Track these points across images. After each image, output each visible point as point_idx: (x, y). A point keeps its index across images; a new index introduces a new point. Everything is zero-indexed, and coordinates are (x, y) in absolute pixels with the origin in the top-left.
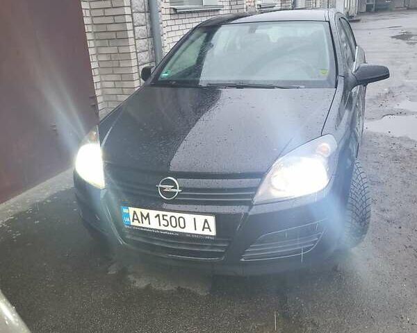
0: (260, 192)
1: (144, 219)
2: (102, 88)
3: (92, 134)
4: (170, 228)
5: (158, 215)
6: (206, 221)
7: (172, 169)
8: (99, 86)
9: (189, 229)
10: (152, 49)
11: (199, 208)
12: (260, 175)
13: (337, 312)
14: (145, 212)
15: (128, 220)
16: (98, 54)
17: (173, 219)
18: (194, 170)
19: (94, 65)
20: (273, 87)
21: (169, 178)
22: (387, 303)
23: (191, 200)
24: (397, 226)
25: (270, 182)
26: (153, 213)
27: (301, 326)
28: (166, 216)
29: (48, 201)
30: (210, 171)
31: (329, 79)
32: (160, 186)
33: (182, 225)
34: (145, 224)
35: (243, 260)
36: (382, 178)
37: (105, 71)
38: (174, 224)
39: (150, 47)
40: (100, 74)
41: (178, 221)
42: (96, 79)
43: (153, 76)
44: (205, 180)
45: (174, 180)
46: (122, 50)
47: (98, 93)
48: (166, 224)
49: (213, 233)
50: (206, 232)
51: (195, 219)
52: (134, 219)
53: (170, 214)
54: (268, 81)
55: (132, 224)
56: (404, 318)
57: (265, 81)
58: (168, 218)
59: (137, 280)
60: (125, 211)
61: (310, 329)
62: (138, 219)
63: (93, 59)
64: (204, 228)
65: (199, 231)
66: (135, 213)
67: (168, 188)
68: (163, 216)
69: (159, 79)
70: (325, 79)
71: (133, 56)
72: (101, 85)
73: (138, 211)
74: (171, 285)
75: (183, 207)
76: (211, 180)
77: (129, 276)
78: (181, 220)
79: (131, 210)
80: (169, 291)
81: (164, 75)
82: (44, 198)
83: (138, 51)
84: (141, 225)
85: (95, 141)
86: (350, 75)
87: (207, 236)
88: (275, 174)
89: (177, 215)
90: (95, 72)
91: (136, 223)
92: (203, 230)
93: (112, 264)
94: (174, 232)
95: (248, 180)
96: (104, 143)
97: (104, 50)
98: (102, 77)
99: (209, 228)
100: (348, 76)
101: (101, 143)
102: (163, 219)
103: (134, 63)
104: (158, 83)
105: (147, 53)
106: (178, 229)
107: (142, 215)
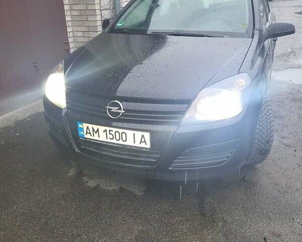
0: (187, 115)
1: (95, 133)
2: (74, 37)
3: (59, 67)
4: (114, 141)
5: (106, 130)
6: (143, 136)
7: (118, 94)
8: (71, 35)
9: (130, 142)
10: (113, 9)
11: (138, 126)
12: (188, 102)
13: (242, 212)
14: (96, 127)
15: (83, 133)
16: (71, 10)
17: (117, 134)
18: (135, 96)
19: (68, 18)
20: (203, 36)
21: (116, 101)
22: (282, 207)
23: (132, 119)
24: (293, 150)
25: (195, 108)
26: (101, 129)
27: (214, 222)
28: (112, 131)
29: (28, 119)
30: (148, 97)
31: (247, 32)
32: (108, 107)
33: (124, 139)
34: (96, 137)
35: (171, 168)
36: (283, 114)
37: (76, 24)
38: (118, 138)
39: (112, 7)
40: (73, 26)
41: (121, 135)
42: (69, 30)
43: (110, 25)
44: (144, 104)
45: (119, 103)
46: (90, 7)
47: (70, 40)
48: (112, 138)
49: (148, 146)
50: (143, 145)
51: (134, 134)
52: (87, 133)
53: (115, 130)
54: (199, 32)
55: (86, 136)
56: (295, 220)
57: (197, 31)
58: (113, 133)
59: (90, 181)
60: (80, 126)
61: (220, 224)
62: (90, 133)
63: (67, 13)
64: (141, 142)
65: (137, 144)
66: (88, 128)
67: (114, 109)
68: (110, 131)
69: (115, 28)
70: (244, 31)
71: (98, 12)
72: (73, 34)
73: (90, 126)
74: (115, 186)
75: (125, 125)
76: (148, 104)
77: (84, 178)
78: (124, 135)
79: (85, 125)
80: (113, 190)
81: (119, 25)
82: (25, 116)
83: (102, 9)
84: (92, 137)
85: (61, 72)
86: (264, 29)
87: (144, 148)
88: (200, 102)
89: (121, 131)
90: (69, 24)
91: (88, 136)
92: (140, 143)
93: (71, 168)
94: (118, 144)
95: (178, 105)
96: (67, 73)
97: (75, 7)
98: (74, 28)
99: (145, 142)
100: (262, 30)
101: (65, 73)
102: (110, 134)
103: (99, 18)
104: (114, 30)
105: (109, 11)
106: (121, 142)
107: (93, 130)
